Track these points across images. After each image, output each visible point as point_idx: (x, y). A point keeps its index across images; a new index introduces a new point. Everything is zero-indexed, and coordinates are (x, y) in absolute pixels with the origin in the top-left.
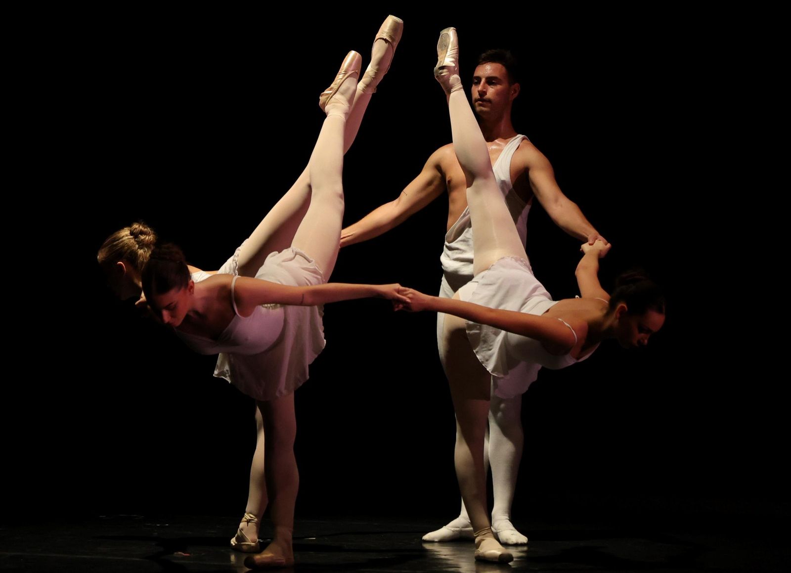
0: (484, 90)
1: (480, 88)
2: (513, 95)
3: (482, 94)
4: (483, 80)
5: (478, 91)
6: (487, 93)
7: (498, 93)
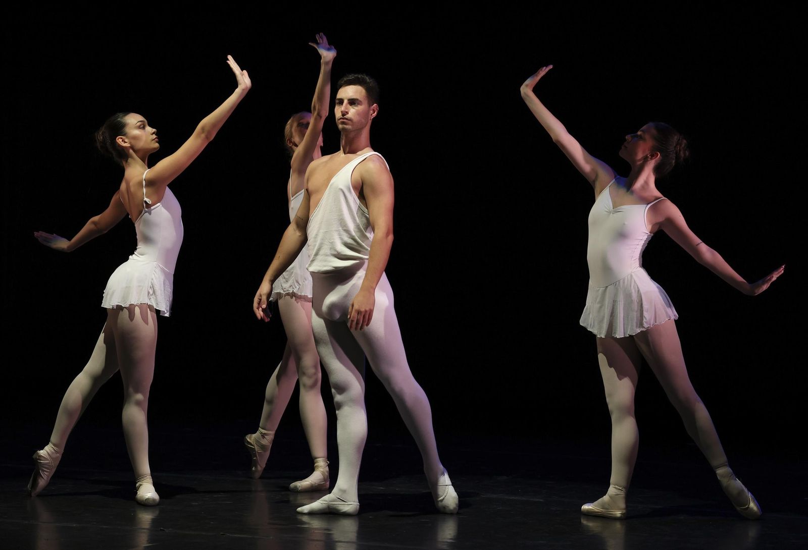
0: (347, 111)
1: (343, 108)
2: (372, 115)
3: (344, 114)
4: (346, 102)
5: (342, 112)
6: (349, 113)
7: (358, 114)
